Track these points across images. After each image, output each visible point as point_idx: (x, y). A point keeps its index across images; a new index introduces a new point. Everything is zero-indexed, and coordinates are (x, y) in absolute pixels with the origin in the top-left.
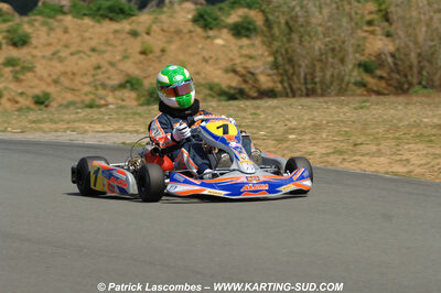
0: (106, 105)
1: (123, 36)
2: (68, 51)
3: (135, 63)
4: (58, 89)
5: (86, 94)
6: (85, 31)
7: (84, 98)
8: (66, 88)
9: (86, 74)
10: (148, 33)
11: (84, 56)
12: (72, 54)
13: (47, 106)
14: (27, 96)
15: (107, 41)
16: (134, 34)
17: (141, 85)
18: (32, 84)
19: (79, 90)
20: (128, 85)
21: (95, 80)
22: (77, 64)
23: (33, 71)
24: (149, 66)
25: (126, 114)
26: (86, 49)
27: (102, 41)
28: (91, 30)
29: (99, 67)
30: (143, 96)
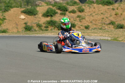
0: (105, 29)
1: (110, 10)
2: (95, 14)
3: (113, 17)
4: (92, 24)
5: (99, 26)
6: (99, 8)
7: (99, 27)
8: (94, 24)
9: (99, 20)
10: (117, 9)
11: (99, 15)
12: (96, 15)
13: (88, 29)
14: (83, 26)
15: (106, 11)
16: (113, 9)
17: (115, 23)
18: (84, 23)
19: (97, 25)
20: (111, 24)
21: (102, 22)
22: (97, 17)
23: (85, 19)
24: (117, 18)
26: (100, 13)
27: (104, 11)
28: (101, 8)
29: (103, 18)
30: (115, 27)
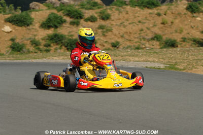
0: (145, 48)
1: (154, 16)
2: (128, 22)
3: (159, 28)
4: (123, 40)
5: (136, 43)
6: (136, 13)
7: (135, 44)
8: (127, 39)
9: (136, 33)
10: (165, 15)
11: (135, 24)
12: (130, 24)
13: (118, 48)
14: (109, 43)
15: (146, 18)
16: (159, 15)
17: (162, 38)
18: (111, 38)
19: (133, 41)
20: (156, 38)
21: (140, 36)
22: (132, 28)
23: (112, 32)
24: (166, 30)
25: (151, 53)
26: (136, 22)
27: (144, 18)
28: (139, 13)
29: (142, 30)
30: (163, 44)
